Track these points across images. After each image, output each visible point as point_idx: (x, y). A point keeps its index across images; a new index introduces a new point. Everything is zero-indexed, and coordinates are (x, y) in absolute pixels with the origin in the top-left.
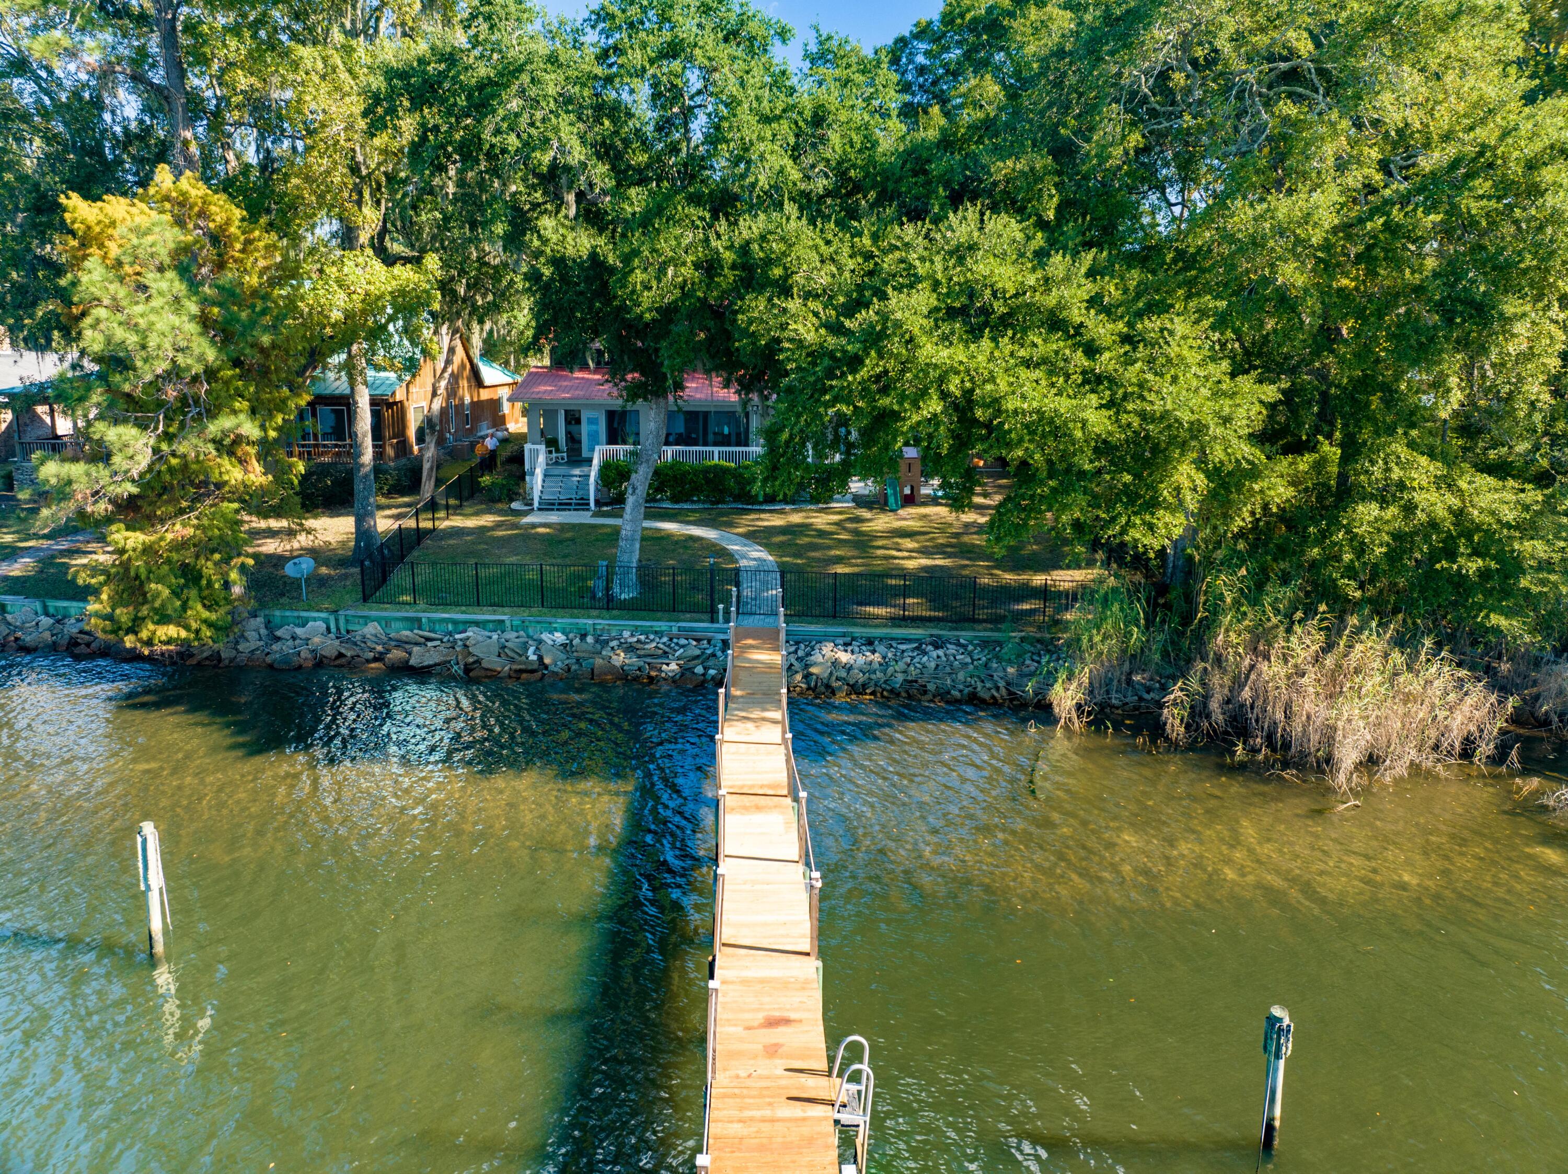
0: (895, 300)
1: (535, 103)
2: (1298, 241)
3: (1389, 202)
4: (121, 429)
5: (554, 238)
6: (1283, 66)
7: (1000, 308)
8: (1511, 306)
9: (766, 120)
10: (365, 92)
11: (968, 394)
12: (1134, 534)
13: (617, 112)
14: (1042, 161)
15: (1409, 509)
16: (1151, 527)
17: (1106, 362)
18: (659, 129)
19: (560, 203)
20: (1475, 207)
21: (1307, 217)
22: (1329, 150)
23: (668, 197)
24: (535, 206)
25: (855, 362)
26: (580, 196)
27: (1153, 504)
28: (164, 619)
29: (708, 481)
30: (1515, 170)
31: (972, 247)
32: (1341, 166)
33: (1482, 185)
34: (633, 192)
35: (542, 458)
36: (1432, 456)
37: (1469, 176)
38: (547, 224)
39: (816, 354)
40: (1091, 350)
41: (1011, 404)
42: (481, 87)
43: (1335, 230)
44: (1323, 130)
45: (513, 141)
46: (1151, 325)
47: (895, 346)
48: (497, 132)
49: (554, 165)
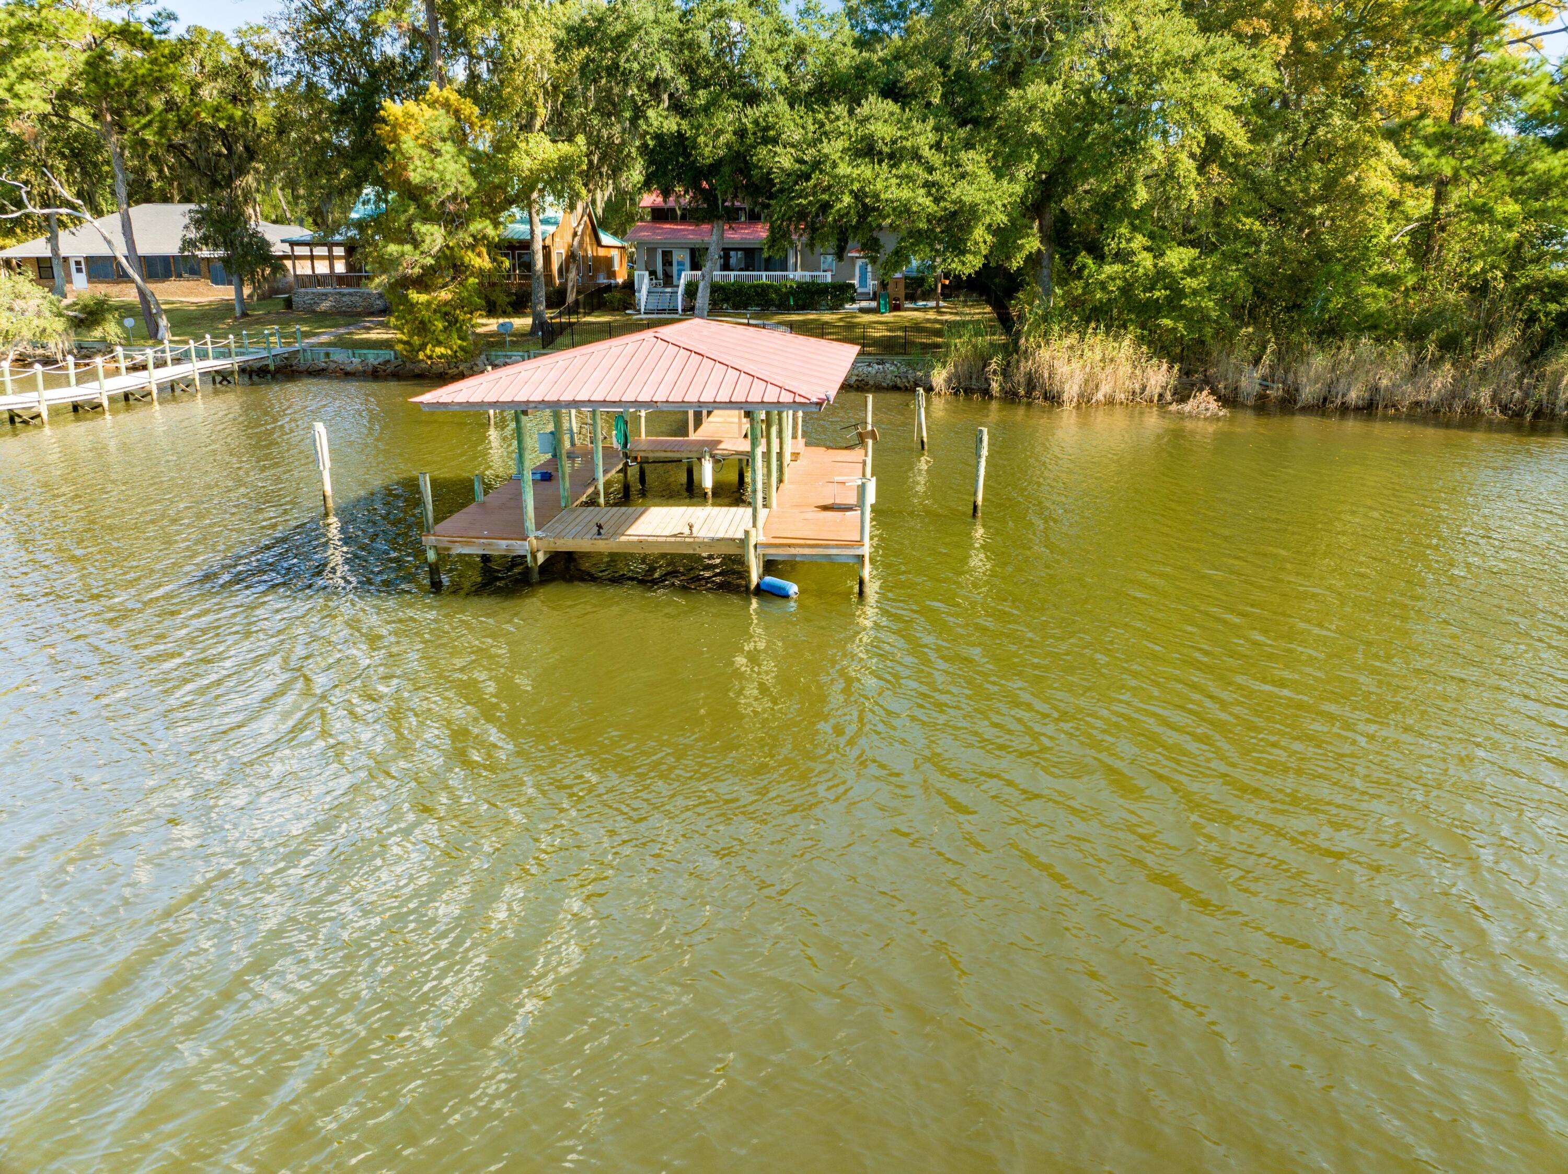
1: (647, 45)
4: (428, 227)
5: (656, 124)
7: (886, 150)
9: (770, 51)
10: (554, 38)
11: (861, 189)
13: (693, 46)
18: (717, 55)
19: (659, 101)
23: (719, 95)
24: (644, 102)
25: (808, 178)
26: (671, 96)
27: (963, 252)
28: (439, 343)
29: (757, 294)
34: (701, 92)
35: (646, 280)
38: (651, 113)
39: (790, 174)
40: (930, 170)
41: (884, 196)
42: (618, 37)
45: (636, 66)
47: (827, 167)
48: (628, 60)
49: (657, 79)
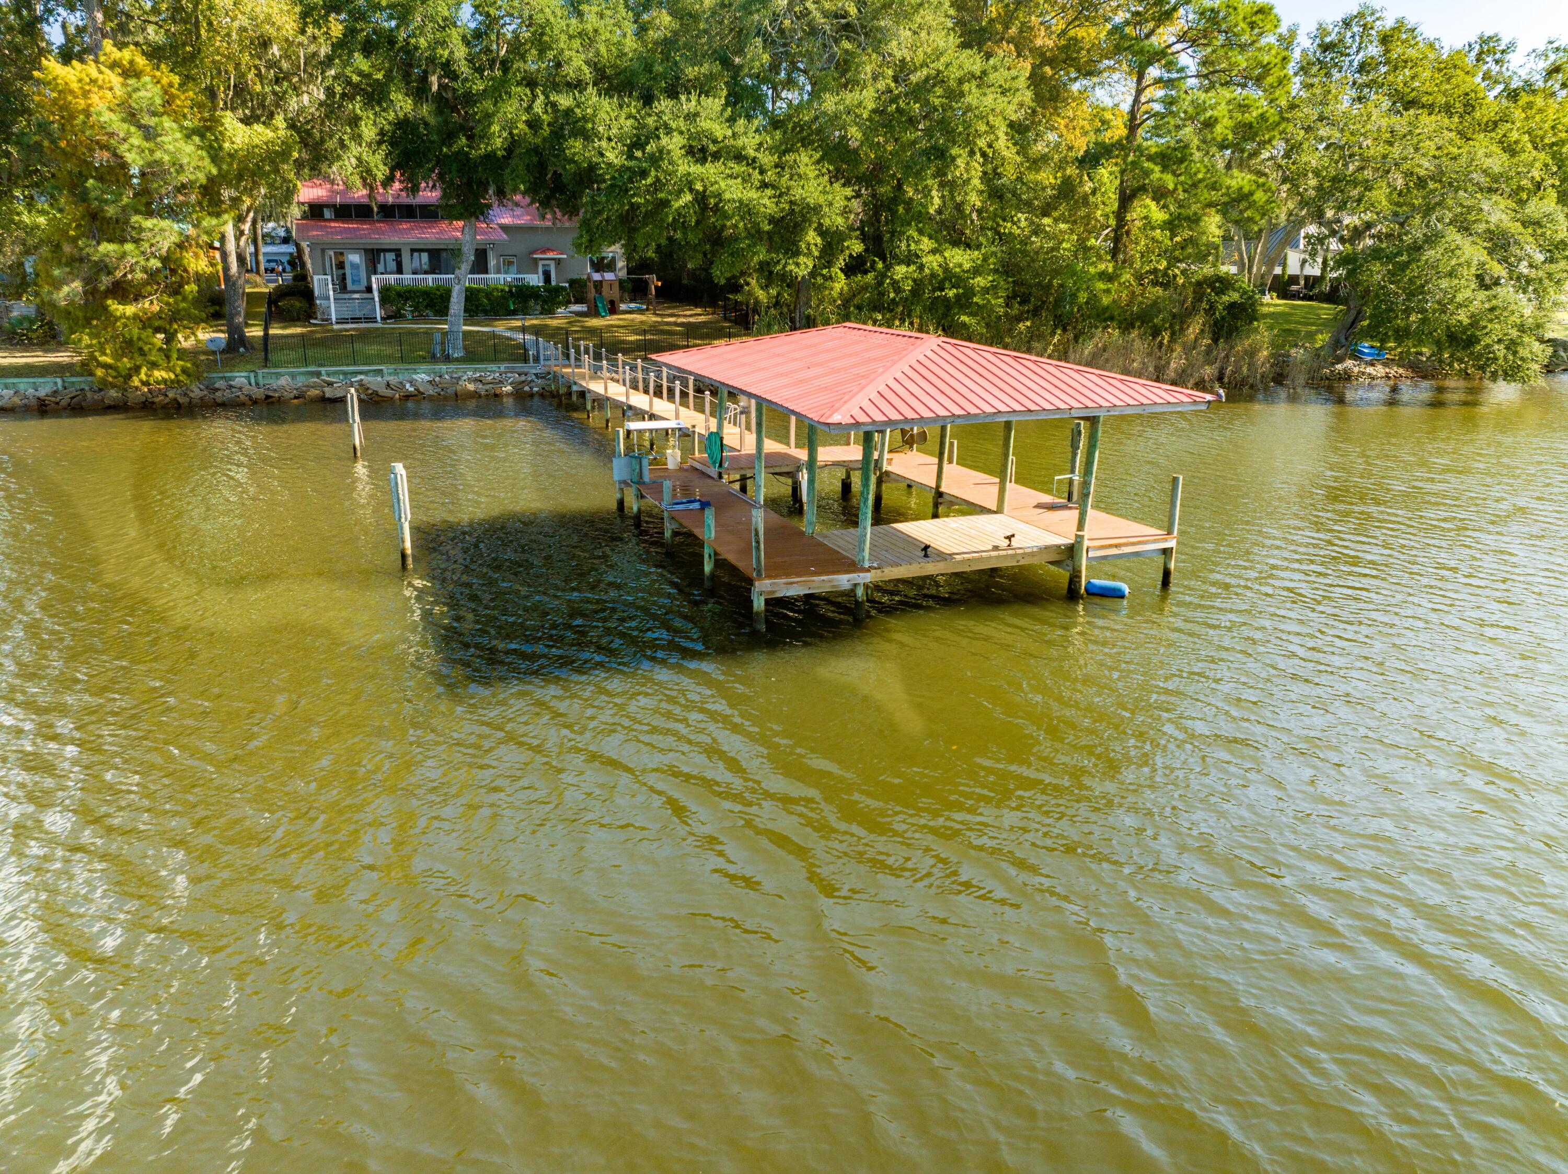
0: (665, 140)
2: (857, 116)
3: (898, 97)
6: (843, 21)
7: (712, 148)
8: (955, 151)
11: (704, 190)
12: (788, 268)
14: (717, 68)
15: (921, 267)
16: (798, 265)
17: (770, 176)
20: (937, 102)
21: (860, 104)
22: (868, 69)
25: (644, 174)
27: (797, 253)
28: (156, 365)
30: (953, 83)
31: (697, 114)
32: (875, 78)
33: (939, 91)
36: (930, 238)
37: (934, 85)
39: (623, 169)
40: (762, 170)
41: (727, 196)
43: (874, 111)
44: (865, 58)
46: (790, 158)
47: (665, 164)
